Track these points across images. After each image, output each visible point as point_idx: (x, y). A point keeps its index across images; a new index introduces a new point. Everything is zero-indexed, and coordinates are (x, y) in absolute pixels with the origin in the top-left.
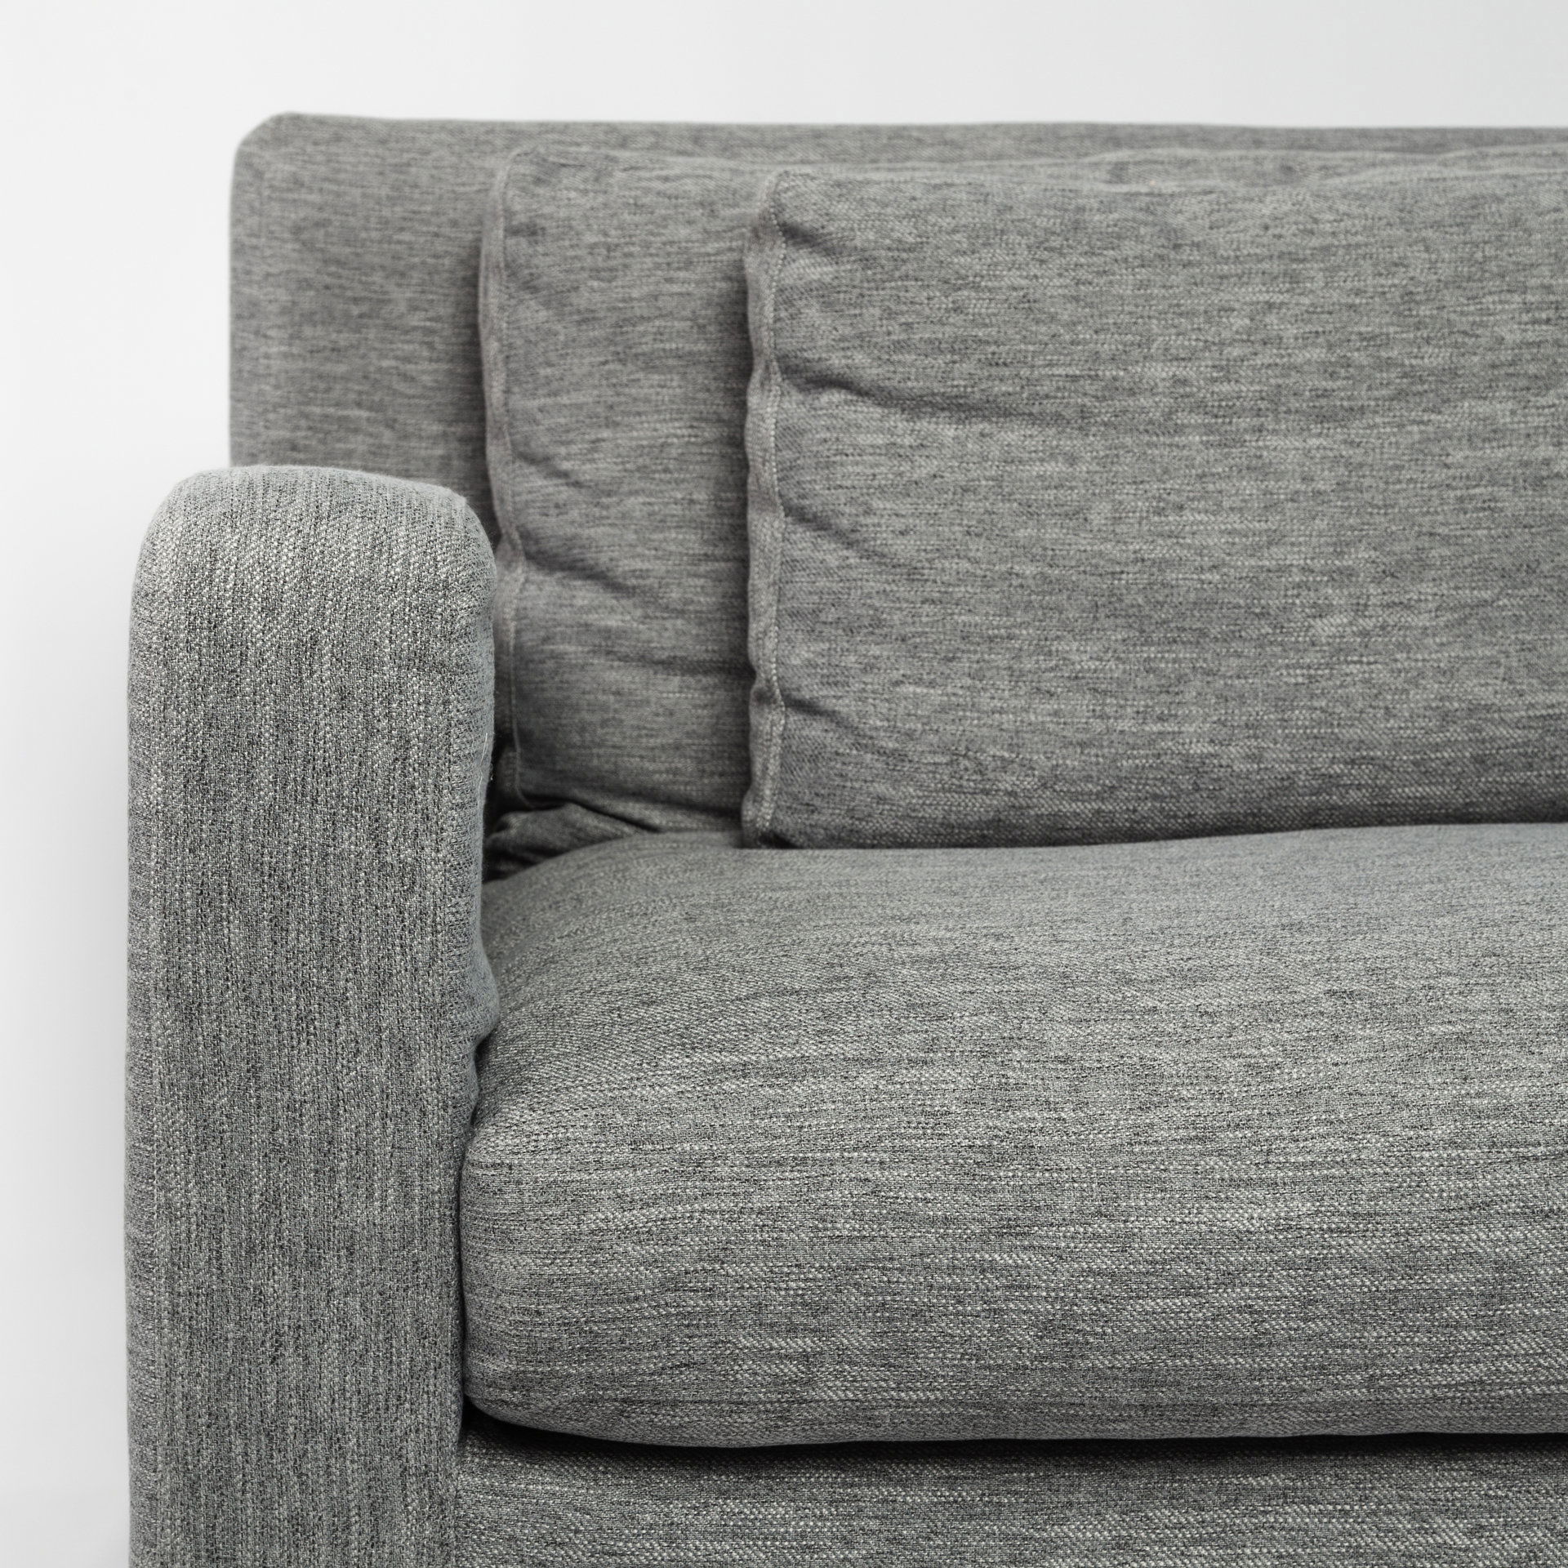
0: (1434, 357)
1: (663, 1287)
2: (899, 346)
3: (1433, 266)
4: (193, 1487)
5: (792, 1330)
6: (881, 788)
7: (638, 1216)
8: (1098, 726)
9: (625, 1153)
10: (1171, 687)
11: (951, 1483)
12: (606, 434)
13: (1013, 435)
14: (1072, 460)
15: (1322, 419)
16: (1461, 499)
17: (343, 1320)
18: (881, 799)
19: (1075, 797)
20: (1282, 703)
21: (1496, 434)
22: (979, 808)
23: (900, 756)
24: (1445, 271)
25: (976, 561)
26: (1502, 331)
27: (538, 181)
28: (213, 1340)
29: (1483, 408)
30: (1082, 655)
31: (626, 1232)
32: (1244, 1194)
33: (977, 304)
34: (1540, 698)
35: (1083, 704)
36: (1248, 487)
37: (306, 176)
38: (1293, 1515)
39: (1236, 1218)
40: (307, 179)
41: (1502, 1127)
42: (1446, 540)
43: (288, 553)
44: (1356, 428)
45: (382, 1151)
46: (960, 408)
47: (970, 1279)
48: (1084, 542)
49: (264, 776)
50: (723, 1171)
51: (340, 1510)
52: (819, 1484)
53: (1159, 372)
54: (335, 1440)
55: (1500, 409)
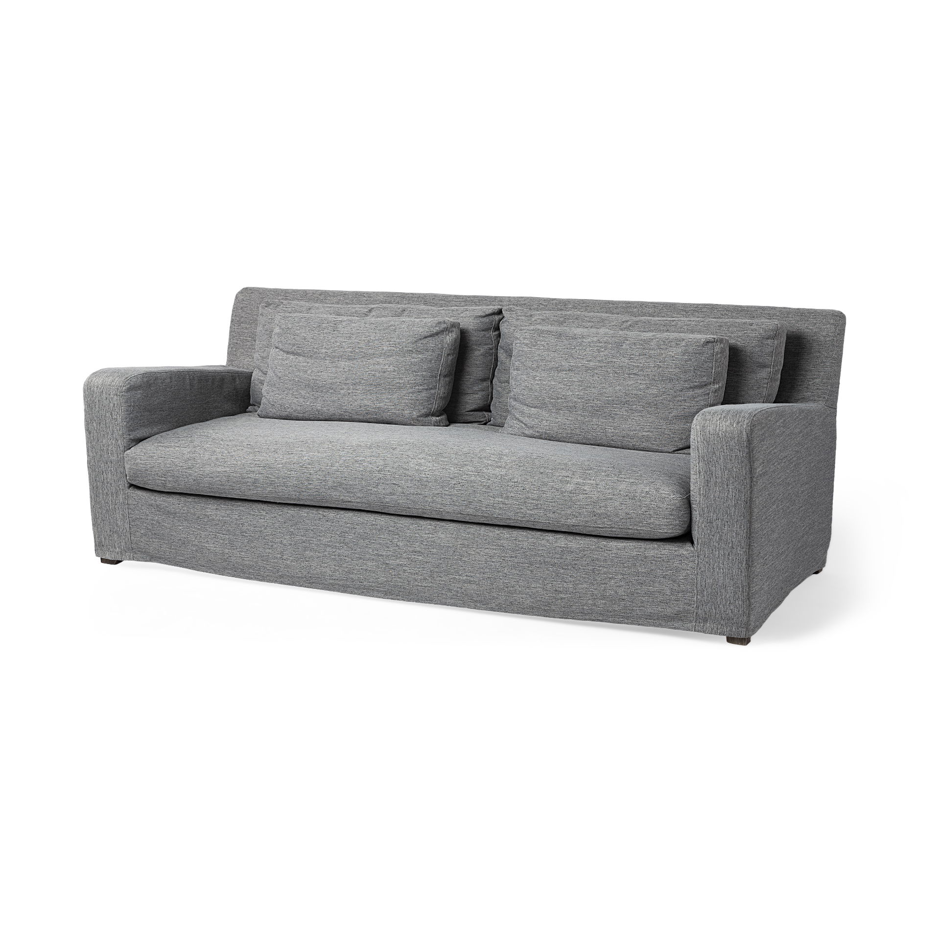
0: (371, 351)
1: (146, 470)
2: (286, 344)
3: (375, 337)
4: (94, 488)
5: (162, 477)
6: (271, 410)
7: (143, 462)
8: (303, 403)
9: (143, 454)
10: (316, 398)
11: (194, 499)
12: (266, 349)
13: (301, 358)
14: (308, 363)
15: (349, 360)
16: (369, 374)
17: (111, 470)
18: (270, 411)
19: (300, 413)
20: (334, 401)
21: (378, 364)
22: (284, 414)
23: (274, 405)
24: (377, 338)
25: (289, 377)
26: (384, 348)
27: (266, 307)
28: (95, 471)
29: (378, 360)
30: (303, 392)
31: (141, 463)
32: (221, 467)
33: (298, 338)
34: (378, 405)
35: (301, 400)
36: (334, 369)
37: (245, 299)
38: (241, 508)
39: (218, 470)
40: (245, 300)
41: (258, 462)
42: (365, 380)
43: (100, 381)
44: (355, 362)
45: (114, 451)
46: (293, 353)
47: (184, 473)
48: (306, 376)
49: (97, 406)
50: (155, 458)
51: (112, 493)
52: (178, 497)
53: (324, 351)
54: (111, 484)
55: (380, 360)
